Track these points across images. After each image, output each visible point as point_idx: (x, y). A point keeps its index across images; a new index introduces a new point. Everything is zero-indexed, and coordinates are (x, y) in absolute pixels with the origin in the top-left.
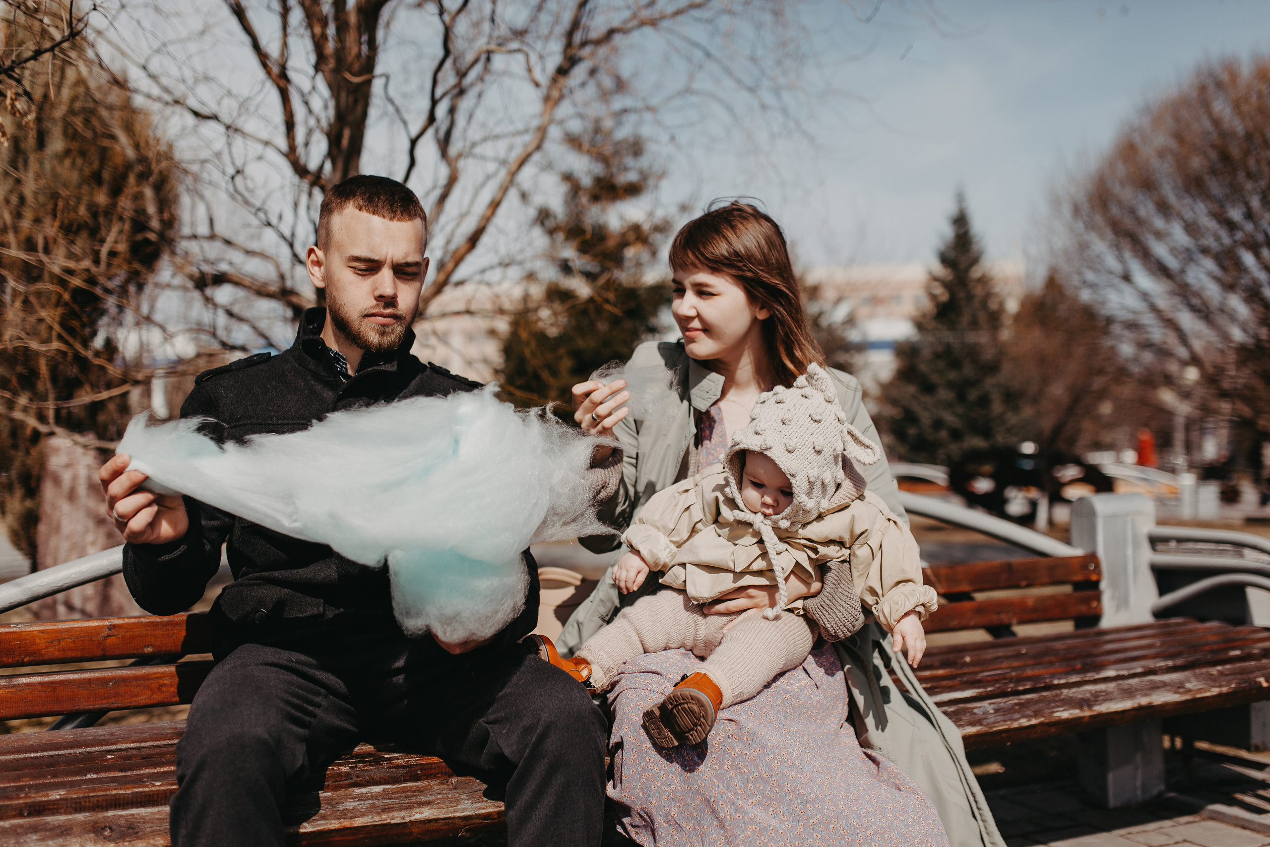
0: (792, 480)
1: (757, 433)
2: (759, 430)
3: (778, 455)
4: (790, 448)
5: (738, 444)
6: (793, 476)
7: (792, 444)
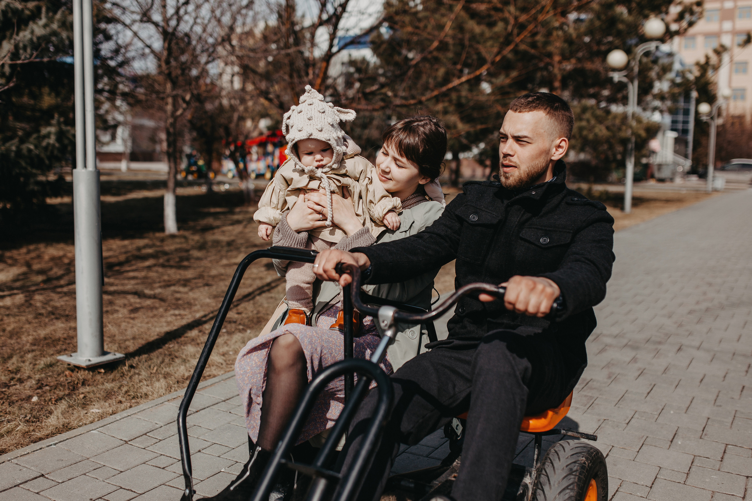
0: (330, 142)
1: (300, 131)
2: (300, 129)
3: (317, 135)
4: (320, 129)
5: (294, 140)
6: (329, 140)
7: (319, 127)
